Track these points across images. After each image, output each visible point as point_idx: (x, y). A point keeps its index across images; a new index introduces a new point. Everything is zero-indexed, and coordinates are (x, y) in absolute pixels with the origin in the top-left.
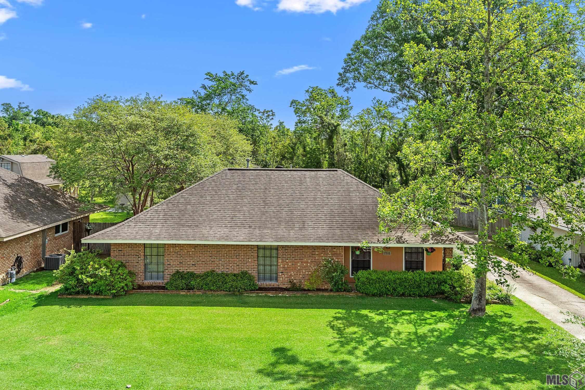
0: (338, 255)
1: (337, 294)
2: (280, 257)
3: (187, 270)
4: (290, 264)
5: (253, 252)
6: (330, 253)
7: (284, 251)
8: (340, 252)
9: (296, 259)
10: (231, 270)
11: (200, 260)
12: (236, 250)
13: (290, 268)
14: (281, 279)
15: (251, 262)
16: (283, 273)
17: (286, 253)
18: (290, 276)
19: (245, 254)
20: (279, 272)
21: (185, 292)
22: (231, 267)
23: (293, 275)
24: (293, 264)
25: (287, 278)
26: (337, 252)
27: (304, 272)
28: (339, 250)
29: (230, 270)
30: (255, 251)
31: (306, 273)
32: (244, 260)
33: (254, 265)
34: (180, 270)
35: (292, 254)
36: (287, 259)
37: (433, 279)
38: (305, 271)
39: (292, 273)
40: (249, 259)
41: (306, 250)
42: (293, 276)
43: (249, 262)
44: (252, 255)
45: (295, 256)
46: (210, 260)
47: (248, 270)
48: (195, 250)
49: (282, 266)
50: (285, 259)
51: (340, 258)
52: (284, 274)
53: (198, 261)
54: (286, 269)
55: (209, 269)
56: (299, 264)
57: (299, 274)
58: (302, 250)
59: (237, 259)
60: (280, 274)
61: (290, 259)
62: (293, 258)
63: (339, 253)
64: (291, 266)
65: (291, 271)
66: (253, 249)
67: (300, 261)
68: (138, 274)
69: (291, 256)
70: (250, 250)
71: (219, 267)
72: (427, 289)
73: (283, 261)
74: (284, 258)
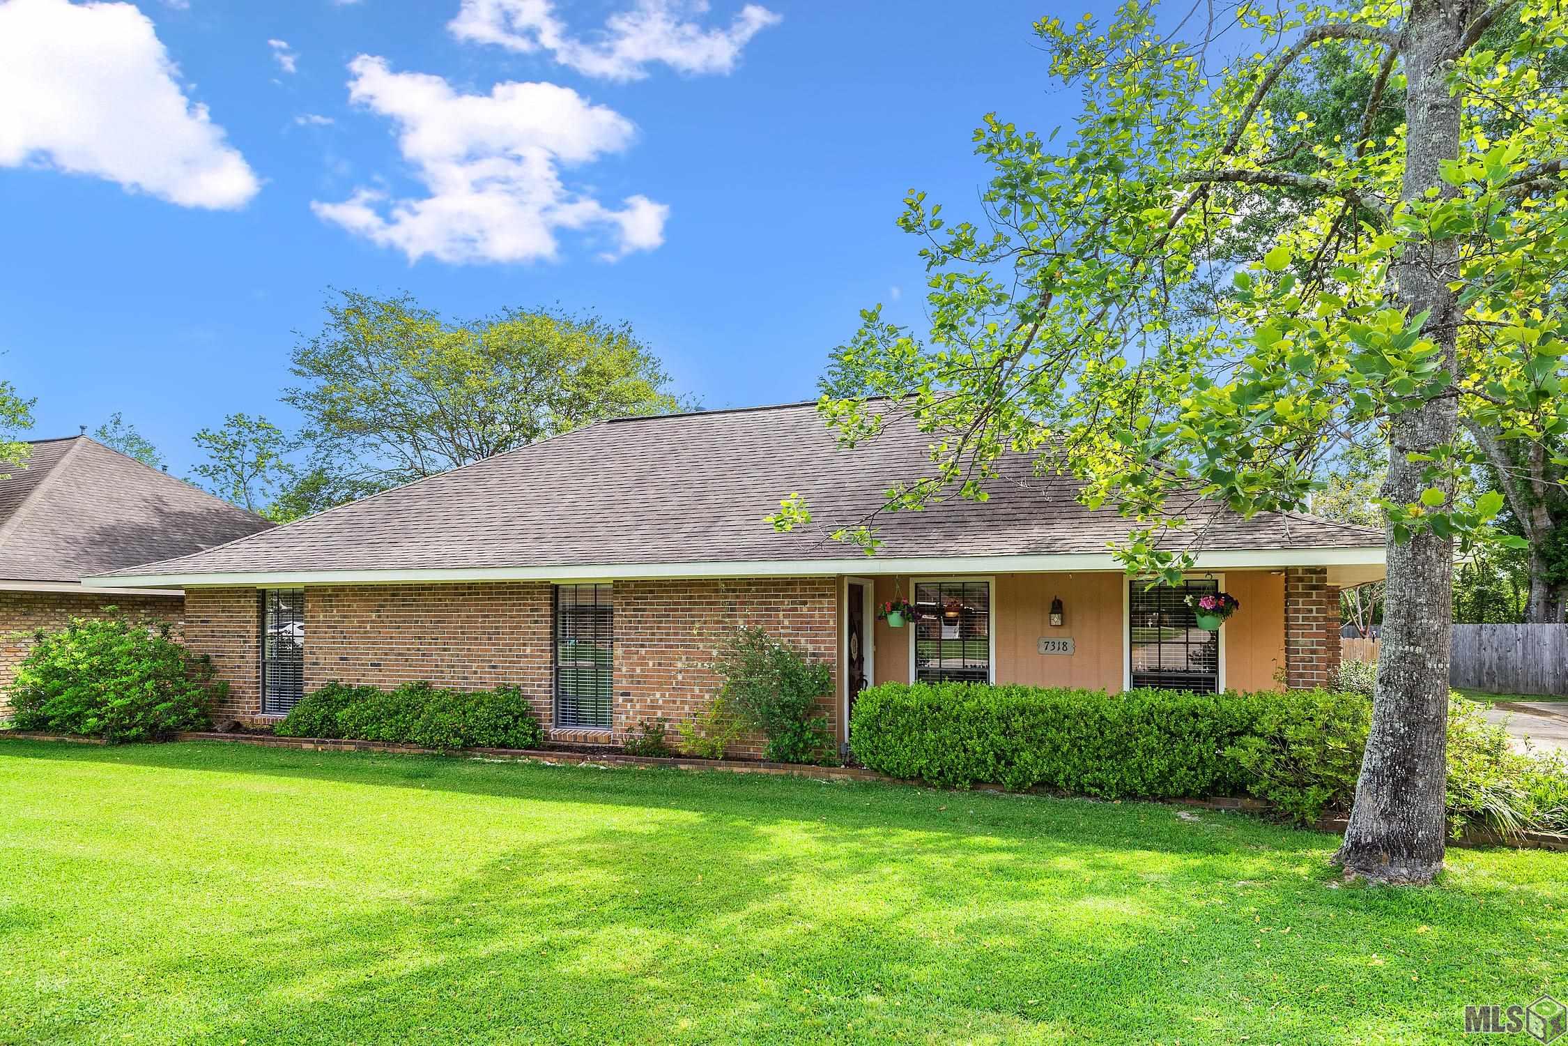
0: (818, 629)
1: (783, 772)
2: (617, 640)
3: (358, 680)
4: (651, 664)
5: (536, 622)
6: (786, 623)
7: (632, 616)
8: (823, 616)
9: (671, 646)
10: (475, 684)
11: (392, 649)
12: (487, 616)
13: (652, 677)
14: (623, 717)
15: (532, 656)
16: (628, 694)
17: (639, 622)
18: (653, 707)
19: (515, 627)
20: (617, 694)
21: (312, 742)
22: (475, 673)
23: (660, 702)
24: (660, 664)
25: (641, 713)
26: (812, 616)
27: (697, 691)
28: (820, 609)
29: (471, 683)
30: (543, 616)
31: (702, 697)
32: (510, 650)
33: (539, 668)
34: (342, 680)
35: (659, 628)
36: (642, 646)
37: (1195, 715)
38: (701, 691)
39: (658, 695)
40: (524, 645)
41: (704, 610)
42: (660, 708)
43: (526, 656)
44: (534, 633)
45: (668, 634)
46: (419, 650)
47: (525, 685)
48: (379, 617)
49: (624, 669)
50: (635, 646)
51: (824, 642)
52: (631, 701)
53: (386, 654)
54: (639, 682)
55: (414, 678)
56: (680, 665)
57: (682, 702)
58: (690, 610)
59: (494, 644)
60: (621, 699)
61: (650, 646)
62: (661, 640)
63: (820, 622)
64: (654, 671)
65: (653, 689)
66: (536, 610)
67: (686, 653)
68: (243, 692)
69: (653, 634)
70: (528, 616)
71: (442, 672)
72: (1159, 764)
73: (630, 653)
74: (632, 640)
